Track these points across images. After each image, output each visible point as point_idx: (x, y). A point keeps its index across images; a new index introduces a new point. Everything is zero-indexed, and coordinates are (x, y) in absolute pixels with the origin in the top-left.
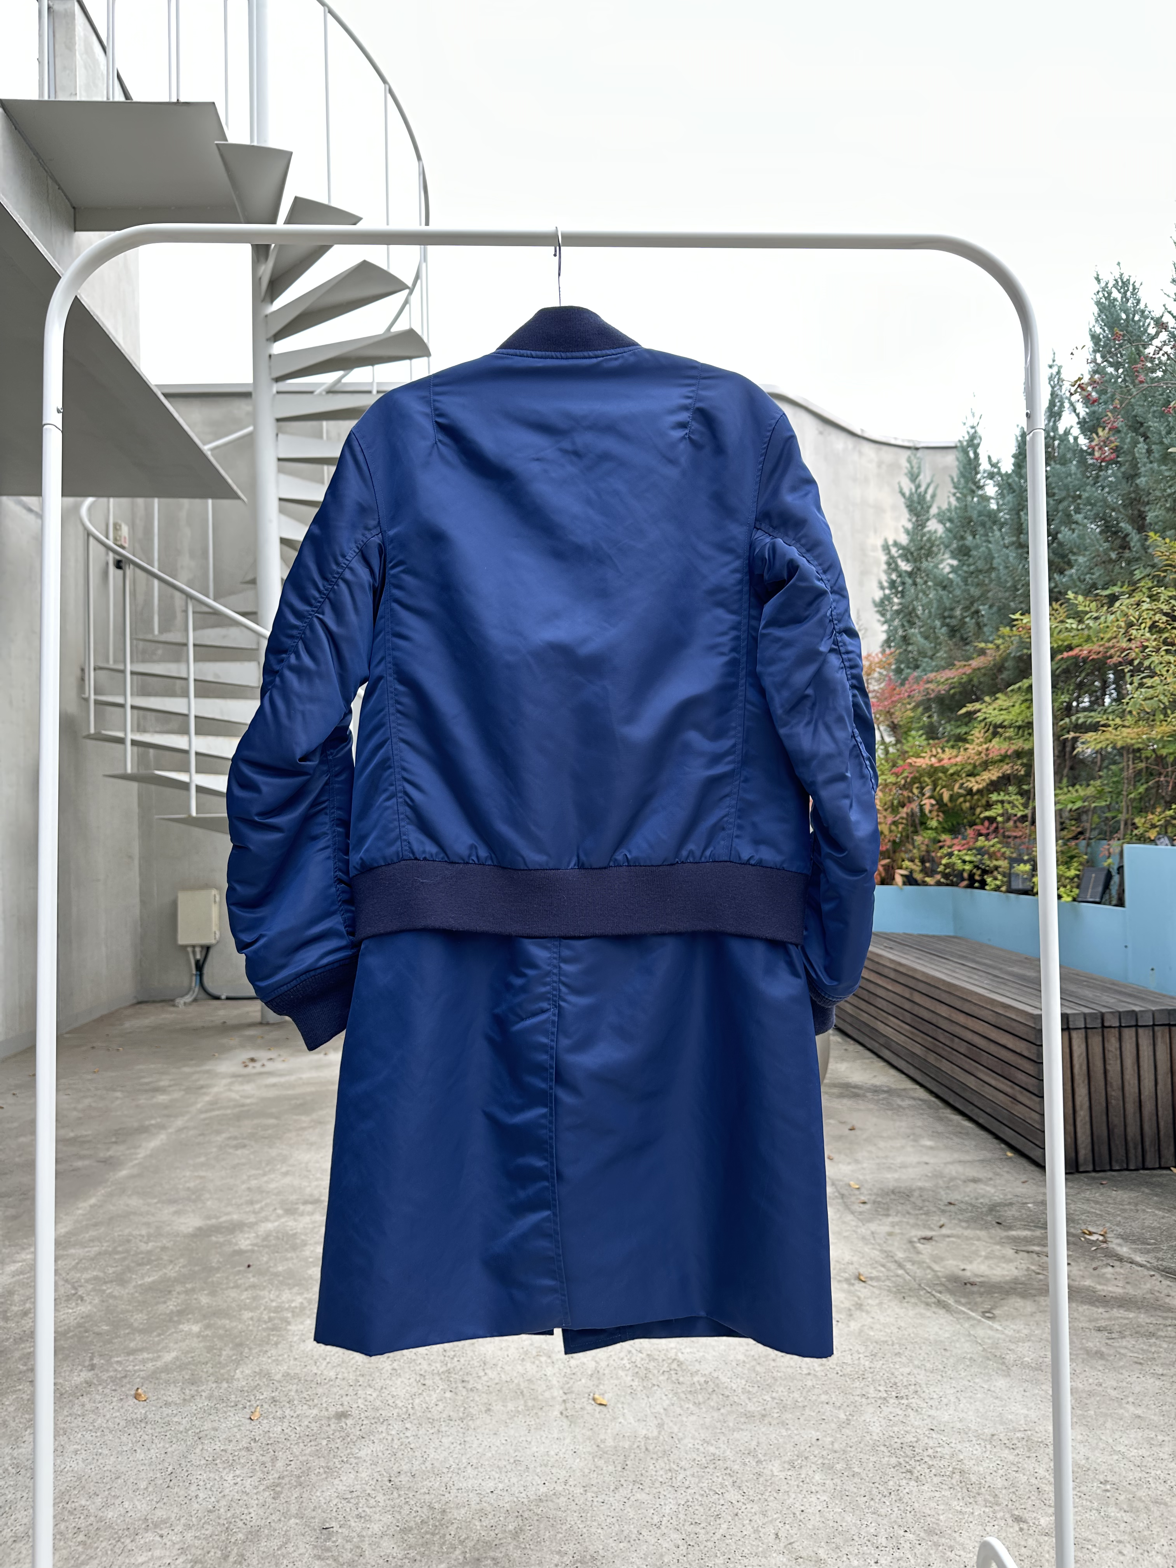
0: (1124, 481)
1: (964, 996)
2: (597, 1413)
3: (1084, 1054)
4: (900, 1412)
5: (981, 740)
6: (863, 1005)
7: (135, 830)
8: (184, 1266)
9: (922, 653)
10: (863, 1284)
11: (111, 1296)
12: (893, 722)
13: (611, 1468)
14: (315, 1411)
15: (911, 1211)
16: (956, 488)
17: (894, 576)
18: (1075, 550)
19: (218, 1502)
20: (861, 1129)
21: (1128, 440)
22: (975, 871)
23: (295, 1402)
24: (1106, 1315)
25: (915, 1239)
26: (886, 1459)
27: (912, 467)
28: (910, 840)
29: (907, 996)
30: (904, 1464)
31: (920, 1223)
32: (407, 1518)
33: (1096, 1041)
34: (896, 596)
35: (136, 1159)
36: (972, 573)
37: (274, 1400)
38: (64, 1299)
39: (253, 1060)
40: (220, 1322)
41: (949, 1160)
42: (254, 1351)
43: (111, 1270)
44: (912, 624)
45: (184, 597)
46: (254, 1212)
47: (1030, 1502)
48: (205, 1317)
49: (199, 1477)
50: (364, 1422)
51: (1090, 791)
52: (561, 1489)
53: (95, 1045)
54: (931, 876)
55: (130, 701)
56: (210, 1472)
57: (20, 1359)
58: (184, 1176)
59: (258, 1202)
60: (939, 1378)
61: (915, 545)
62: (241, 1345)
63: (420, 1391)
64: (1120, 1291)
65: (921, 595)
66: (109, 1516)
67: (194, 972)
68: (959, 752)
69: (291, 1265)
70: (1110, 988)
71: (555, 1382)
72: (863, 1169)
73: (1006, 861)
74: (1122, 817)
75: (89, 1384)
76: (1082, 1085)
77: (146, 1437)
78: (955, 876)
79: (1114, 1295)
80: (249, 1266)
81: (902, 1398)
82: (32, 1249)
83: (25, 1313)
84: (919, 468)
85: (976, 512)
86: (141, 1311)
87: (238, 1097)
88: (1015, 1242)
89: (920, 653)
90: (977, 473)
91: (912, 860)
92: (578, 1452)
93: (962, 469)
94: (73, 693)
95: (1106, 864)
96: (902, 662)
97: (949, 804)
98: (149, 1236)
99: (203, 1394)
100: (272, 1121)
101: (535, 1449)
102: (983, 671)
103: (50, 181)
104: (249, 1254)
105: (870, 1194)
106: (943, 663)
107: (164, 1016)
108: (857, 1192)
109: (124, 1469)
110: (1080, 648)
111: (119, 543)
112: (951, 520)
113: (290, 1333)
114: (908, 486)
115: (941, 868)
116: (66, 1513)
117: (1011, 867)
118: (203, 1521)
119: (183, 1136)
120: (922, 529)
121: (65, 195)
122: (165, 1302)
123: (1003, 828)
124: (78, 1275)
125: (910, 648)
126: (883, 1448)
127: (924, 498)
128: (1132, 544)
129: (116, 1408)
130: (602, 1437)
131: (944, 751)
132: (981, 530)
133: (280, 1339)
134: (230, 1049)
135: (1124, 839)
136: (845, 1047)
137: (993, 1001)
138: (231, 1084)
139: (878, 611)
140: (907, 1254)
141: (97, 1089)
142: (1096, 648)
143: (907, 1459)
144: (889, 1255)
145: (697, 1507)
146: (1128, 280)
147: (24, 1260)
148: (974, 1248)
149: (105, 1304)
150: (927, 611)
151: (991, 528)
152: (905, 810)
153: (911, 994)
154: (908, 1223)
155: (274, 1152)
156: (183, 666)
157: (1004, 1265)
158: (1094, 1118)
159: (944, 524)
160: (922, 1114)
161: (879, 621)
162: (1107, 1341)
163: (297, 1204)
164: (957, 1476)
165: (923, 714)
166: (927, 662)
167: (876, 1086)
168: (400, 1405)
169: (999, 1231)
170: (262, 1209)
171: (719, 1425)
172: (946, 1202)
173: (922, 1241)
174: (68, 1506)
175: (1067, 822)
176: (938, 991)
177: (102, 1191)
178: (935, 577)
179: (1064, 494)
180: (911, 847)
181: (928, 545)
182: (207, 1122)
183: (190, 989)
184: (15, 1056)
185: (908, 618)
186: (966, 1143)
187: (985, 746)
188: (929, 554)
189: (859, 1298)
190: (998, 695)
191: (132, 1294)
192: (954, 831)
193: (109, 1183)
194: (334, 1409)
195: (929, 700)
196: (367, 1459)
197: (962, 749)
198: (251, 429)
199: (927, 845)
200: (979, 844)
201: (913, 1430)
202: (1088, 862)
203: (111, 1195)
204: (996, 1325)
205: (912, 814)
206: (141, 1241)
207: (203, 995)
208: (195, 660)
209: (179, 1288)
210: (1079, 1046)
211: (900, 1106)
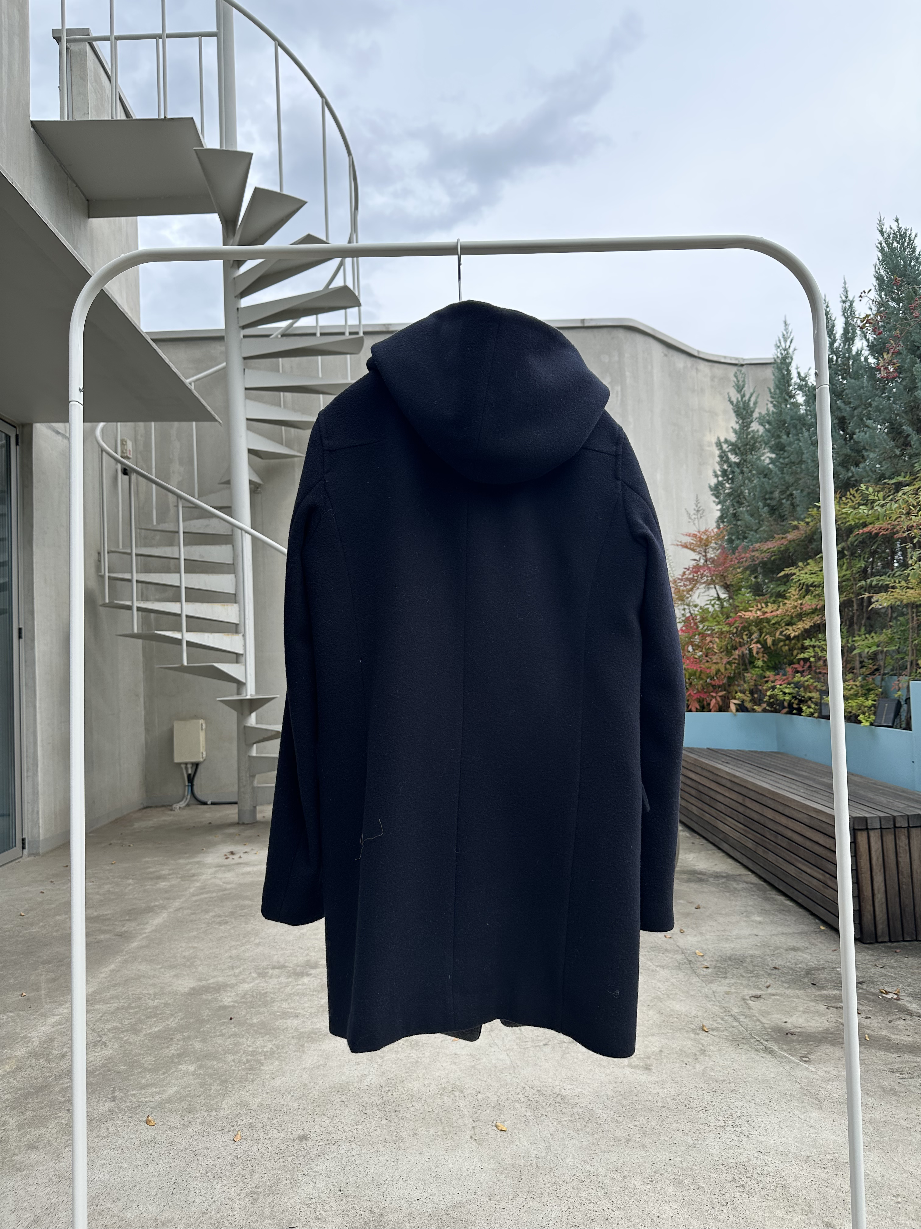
0: (905, 393)
1: (786, 803)
2: (498, 1137)
3: (880, 849)
4: (735, 1138)
5: (797, 596)
6: (706, 808)
7: (141, 674)
8: (182, 1019)
9: (748, 527)
10: (706, 1034)
11: (127, 1042)
12: (726, 583)
13: (510, 1181)
14: (283, 1135)
15: (744, 974)
16: (772, 397)
17: (725, 467)
18: (867, 448)
19: (210, 1206)
20: (704, 908)
21: (908, 360)
22: (793, 701)
23: (268, 1127)
24: (900, 1060)
25: (748, 998)
26: (724, 1175)
27: (738, 381)
28: (741, 676)
29: (741, 801)
30: (738, 1179)
31: (751, 984)
32: (353, 1220)
33: (889, 839)
34: (728, 482)
35: (145, 933)
36: (787, 464)
37: (251, 1125)
38: (92, 1045)
39: (232, 853)
40: (209, 1063)
41: (774, 932)
42: (236, 1087)
43: (127, 1022)
44: (740, 504)
45: (175, 497)
46: (235, 976)
47: (837, 1211)
48: (198, 1059)
49: (196, 1186)
50: (320, 1144)
51: (883, 638)
52: (471, 1197)
53: (112, 842)
54: (759, 705)
55: (135, 577)
56: (204, 1182)
57: (60, 1092)
58: (181, 947)
59: (237, 967)
60: (766, 1110)
61: (741, 442)
62: (226, 1081)
63: (363, 1119)
64: (910, 1039)
65: (747, 481)
66: (128, 1217)
67: (187, 784)
68: (779, 606)
69: (263, 1018)
70: (900, 795)
71: (466, 1113)
72: (707, 940)
73: (818, 693)
74: (909, 658)
75: (112, 1112)
76: (879, 874)
77: (155, 1155)
78: (778, 705)
79: (905, 1043)
80: (231, 1019)
81: (737, 1126)
82: (68, 1005)
83: (63, 1056)
84: (744, 381)
85: (789, 417)
86: (150, 1055)
87: (221, 883)
88: (826, 999)
89: (747, 527)
90: (789, 386)
91: (741, 692)
92: (484, 1168)
93: (777, 382)
94: (92, 571)
95: (896, 696)
96: (733, 534)
97: (772, 648)
98: (155, 994)
99: (197, 1120)
100: (247, 902)
101: (451, 1166)
102: (797, 542)
103: (70, 182)
104: (231, 1009)
105: (712, 961)
106: (765, 535)
107: (164, 818)
108: (701, 959)
109: (139, 1180)
110: (872, 526)
111: (125, 455)
112: (769, 423)
113: (263, 1072)
114: (735, 396)
115: (766, 699)
116: (96, 1213)
117: (821, 699)
118: (199, 1221)
119: (180, 915)
120: (747, 429)
121: (81, 191)
122: (168, 1047)
123: (815, 666)
124: (102, 1026)
125: (739, 523)
126: (721, 1167)
127: (748, 404)
128: (912, 443)
129: (132, 1131)
130: (502, 1156)
131: (767, 606)
132: (793, 431)
133: (256, 1077)
134: (215, 844)
135: (910, 676)
136: (692, 841)
137: (808, 807)
138: (216, 872)
139: (713, 494)
140: (741, 1010)
141: (114, 877)
142: (885, 525)
143: (740, 1176)
144: (726, 1010)
145: (576, 1213)
146: (905, 233)
147: (62, 1014)
148: (794, 1005)
149: (122, 1049)
150: (752, 494)
151: (801, 429)
152: (737, 652)
153: (744, 800)
154: (741, 984)
155: (249, 928)
156: (176, 549)
157: (818, 1018)
158: (889, 899)
159: (764, 426)
160: (753, 895)
161: (714, 502)
162: (899, 1081)
163: (267, 968)
164: (779, 1190)
165: (750, 575)
166: (753, 535)
167: (717, 873)
168: (348, 1130)
169: (814, 990)
170: (240, 973)
171: (593, 1147)
172: (772, 967)
173: (753, 999)
174: (98, 1208)
175: (866, 660)
176: (765, 798)
177: (119, 959)
178: (758, 467)
179: (857, 403)
180: (742, 682)
181: (752, 442)
182: (198, 903)
183: (184, 797)
184: (52, 851)
185: (737, 498)
186: (788, 918)
187: (799, 602)
188: (753, 448)
189: (703, 1045)
190: (809, 561)
191: (143, 1041)
192: (776, 668)
193: (124, 953)
194: (297, 1133)
195: (755, 565)
196: (323, 1173)
197: (781, 604)
198: (224, 364)
199: (755, 680)
200: (796, 679)
201: (745, 1152)
202: (882, 693)
203: (126, 961)
204: (811, 1068)
205: (743, 656)
206: (149, 998)
207: (194, 801)
208: (184, 545)
209: (178, 1036)
210: (876, 843)
211: (736, 889)
